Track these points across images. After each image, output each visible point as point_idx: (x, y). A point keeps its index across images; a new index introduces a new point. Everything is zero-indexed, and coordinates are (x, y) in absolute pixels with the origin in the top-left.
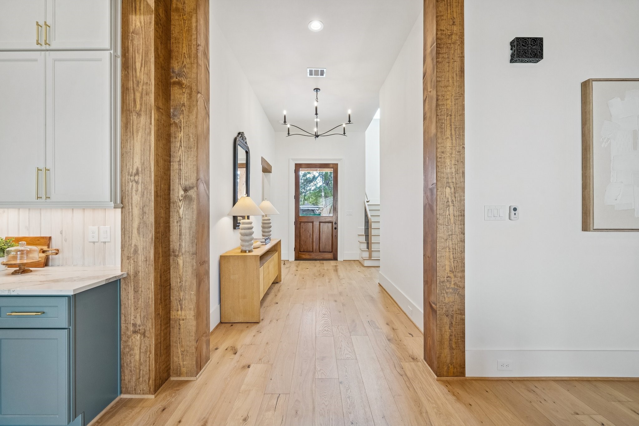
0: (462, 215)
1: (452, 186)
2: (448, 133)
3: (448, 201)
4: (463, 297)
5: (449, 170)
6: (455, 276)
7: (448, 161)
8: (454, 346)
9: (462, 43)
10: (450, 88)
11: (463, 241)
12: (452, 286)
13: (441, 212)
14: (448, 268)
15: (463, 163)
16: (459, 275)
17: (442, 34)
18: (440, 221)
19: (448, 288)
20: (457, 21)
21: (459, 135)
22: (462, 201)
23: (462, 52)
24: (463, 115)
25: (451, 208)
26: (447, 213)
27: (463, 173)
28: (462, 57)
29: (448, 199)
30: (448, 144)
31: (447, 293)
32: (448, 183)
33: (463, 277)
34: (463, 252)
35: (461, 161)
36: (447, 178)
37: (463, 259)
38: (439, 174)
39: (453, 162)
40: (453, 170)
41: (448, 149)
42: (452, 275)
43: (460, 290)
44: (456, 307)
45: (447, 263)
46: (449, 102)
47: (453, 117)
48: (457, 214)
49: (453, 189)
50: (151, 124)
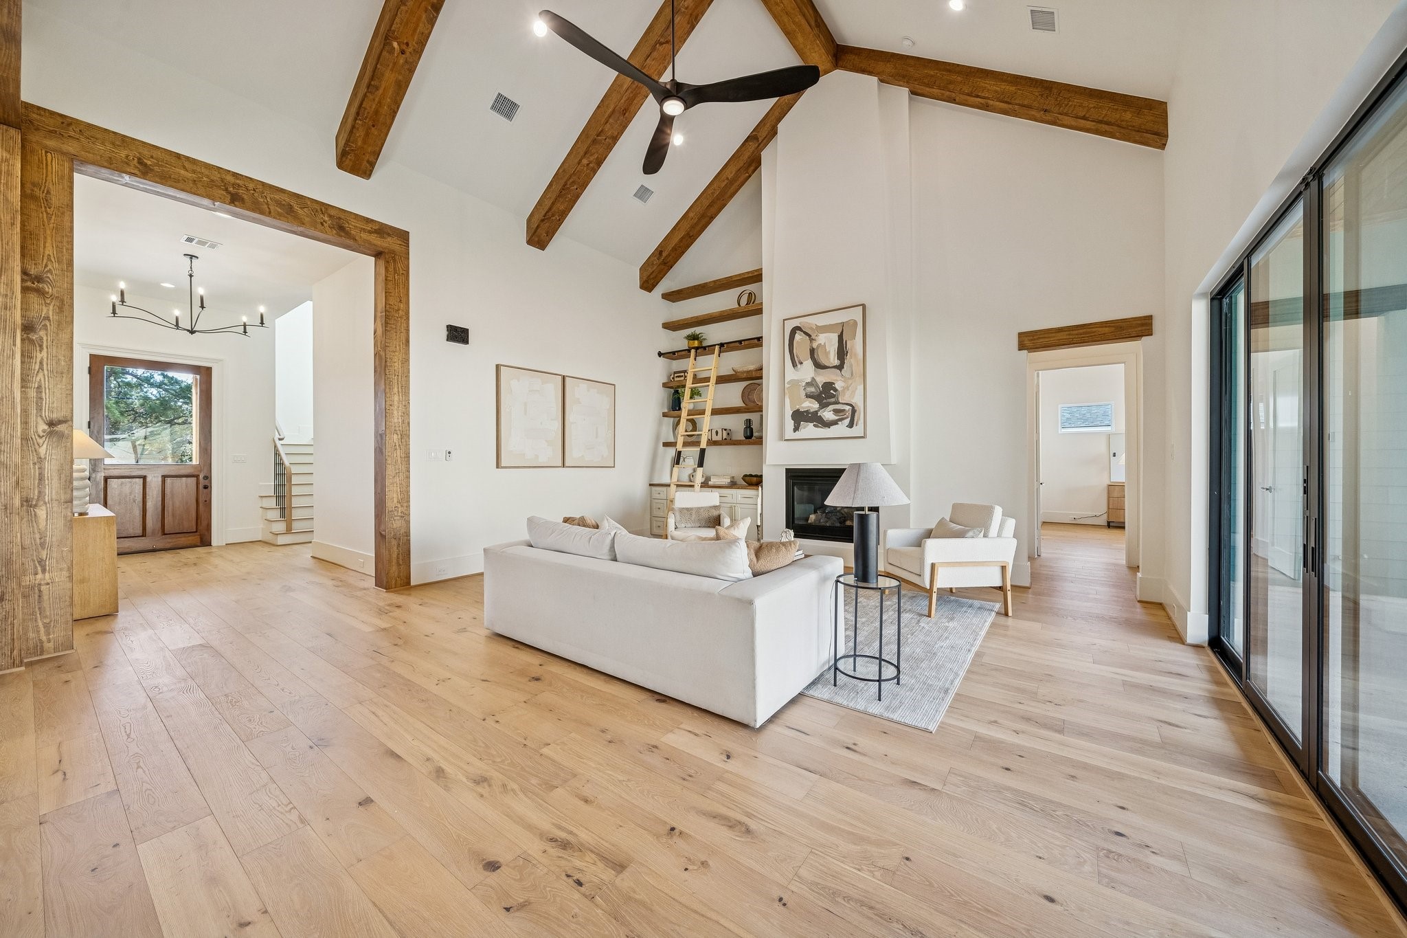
0: (407, 456)
1: (399, 433)
2: (396, 390)
3: (395, 446)
4: (408, 522)
5: (396, 420)
6: (402, 506)
7: (395, 412)
8: (401, 563)
9: (408, 318)
10: (397, 354)
11: (408, 477)
12: (400, 514)
13: (390, 454)
14: (395, 500)
15: (408, 415)
16: (405, 504)
17: (390, 308)
18: (389, 462)
19: (395, 516)
20: (404, 300)
21: (405, 392)
22: (407, 445)
23: (408, 326)
24: (408, 377)
25: (398, 450)
26: (395, 455)
27: (409, 423)
28: (408, 330)
29: (395, 443)
30: (396, 398)
31: (395, 520)
32: (396, 430)
33: (408, 507)
34: (408, 486)
35: (406, 414)
36: (395, 426)
37: (408, 492)
38: (387, 423)
39: (400, 414)
40: (400, 421)
41: (396, 403)
42: (399, 505)
43: (406, 517)
44: (402, 531)
45: (395, 495)
46: (396, 364)
47: (400, 377)
48: (403, 456)
49: (400, 436)
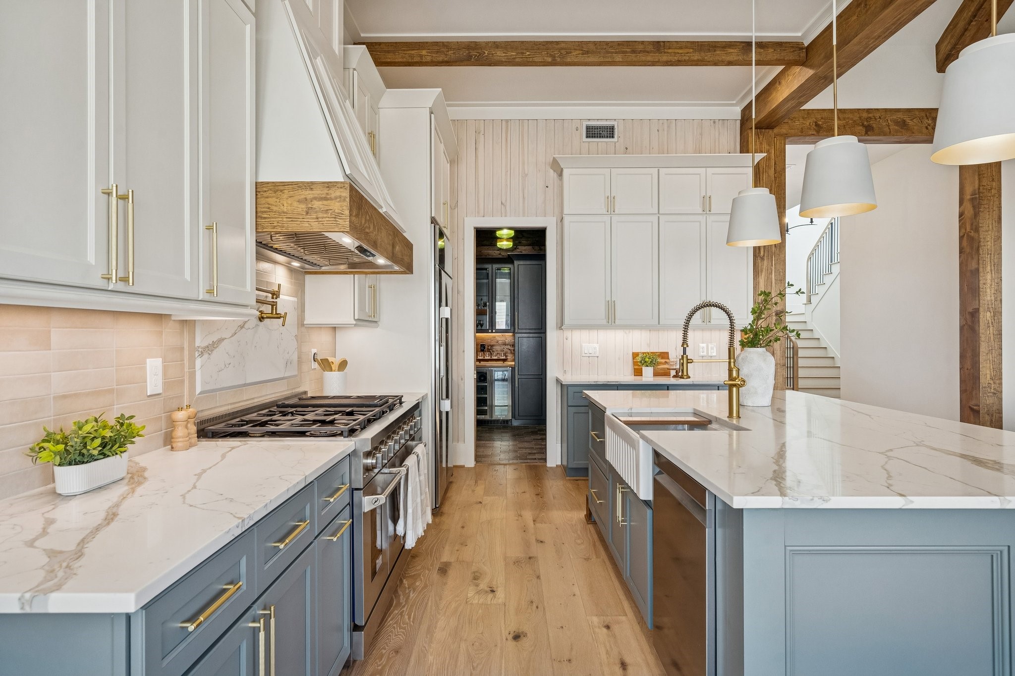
0: (1000, 334)
1: (992, 311)
2: (989, 268)
3: (988, 323)
4: (1000, 399)
5: (989, 298)
6: (994, 383)
7: (988, 290)
9: (1000, 196)
10: (990, 232)
11: (1001, 355)
12: (992, 391)
13: (983, 331)
14: (988, 376)
15: (1001, 292)
16: (998, 382)
17: (983, 189)
18: (983, 339)
19: (989, 393)
20: (996, 178)
21: (998, 270)
22: (1000, 322)
23: (1000, 204)
24: (1000, 254)
25: (991, 328)
26: (988, 332)
27: (1001, 300)
28: (1000, 208)
29: (989, 321)
30: (989, 277)
31: (988, 396)
32: (988, 308)
33: (1001, 384)
34: (1001, 363)
35: (999, 291)
36: (988, 304)
37: (1001, 369)
38: (981, 301)
39: (993, 291)
40: (993, 299)
41: (989, 281)
42: (992, 382)
43: (998, 394)
44: (995, 408)
45: (988, 372)
46: (989, 243)
47: (992, 255)
48: (996, 333)
49: (992, 313)
50: (772, 266)
